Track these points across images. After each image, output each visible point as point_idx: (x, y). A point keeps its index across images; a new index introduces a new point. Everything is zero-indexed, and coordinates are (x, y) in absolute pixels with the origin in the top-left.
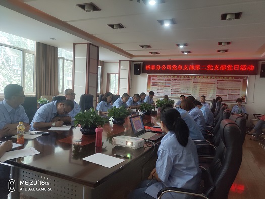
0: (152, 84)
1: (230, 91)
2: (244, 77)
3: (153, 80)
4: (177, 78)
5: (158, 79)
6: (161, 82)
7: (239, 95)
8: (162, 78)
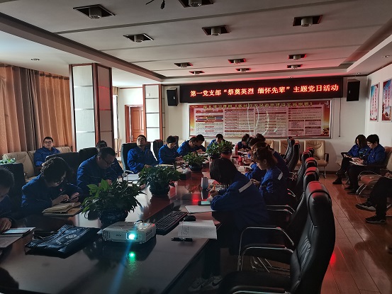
0: (195, 119)
1: (308, 122)
2: (326, 102)
3: (197, 112)
4: (233, 108)
5: (205, 110)
6: (210, 114)
7: (320, 127)
8: (210, 109)
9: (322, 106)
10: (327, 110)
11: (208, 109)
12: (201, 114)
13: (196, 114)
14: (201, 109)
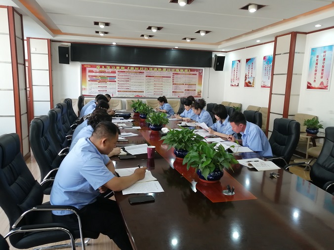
0: (88, 79)
1: (187, 86)
2: (200, 70)
3: (90, 71)
4: (126, 70)
5: (98, 70)
6: (103, 74)
7: (195, 90)
8: (103, 69)
9: (197, 73)
10: (200, 76)
11: (101, 69)
12: (93, 74)
13: (88, 74)
14: (94, 69)
